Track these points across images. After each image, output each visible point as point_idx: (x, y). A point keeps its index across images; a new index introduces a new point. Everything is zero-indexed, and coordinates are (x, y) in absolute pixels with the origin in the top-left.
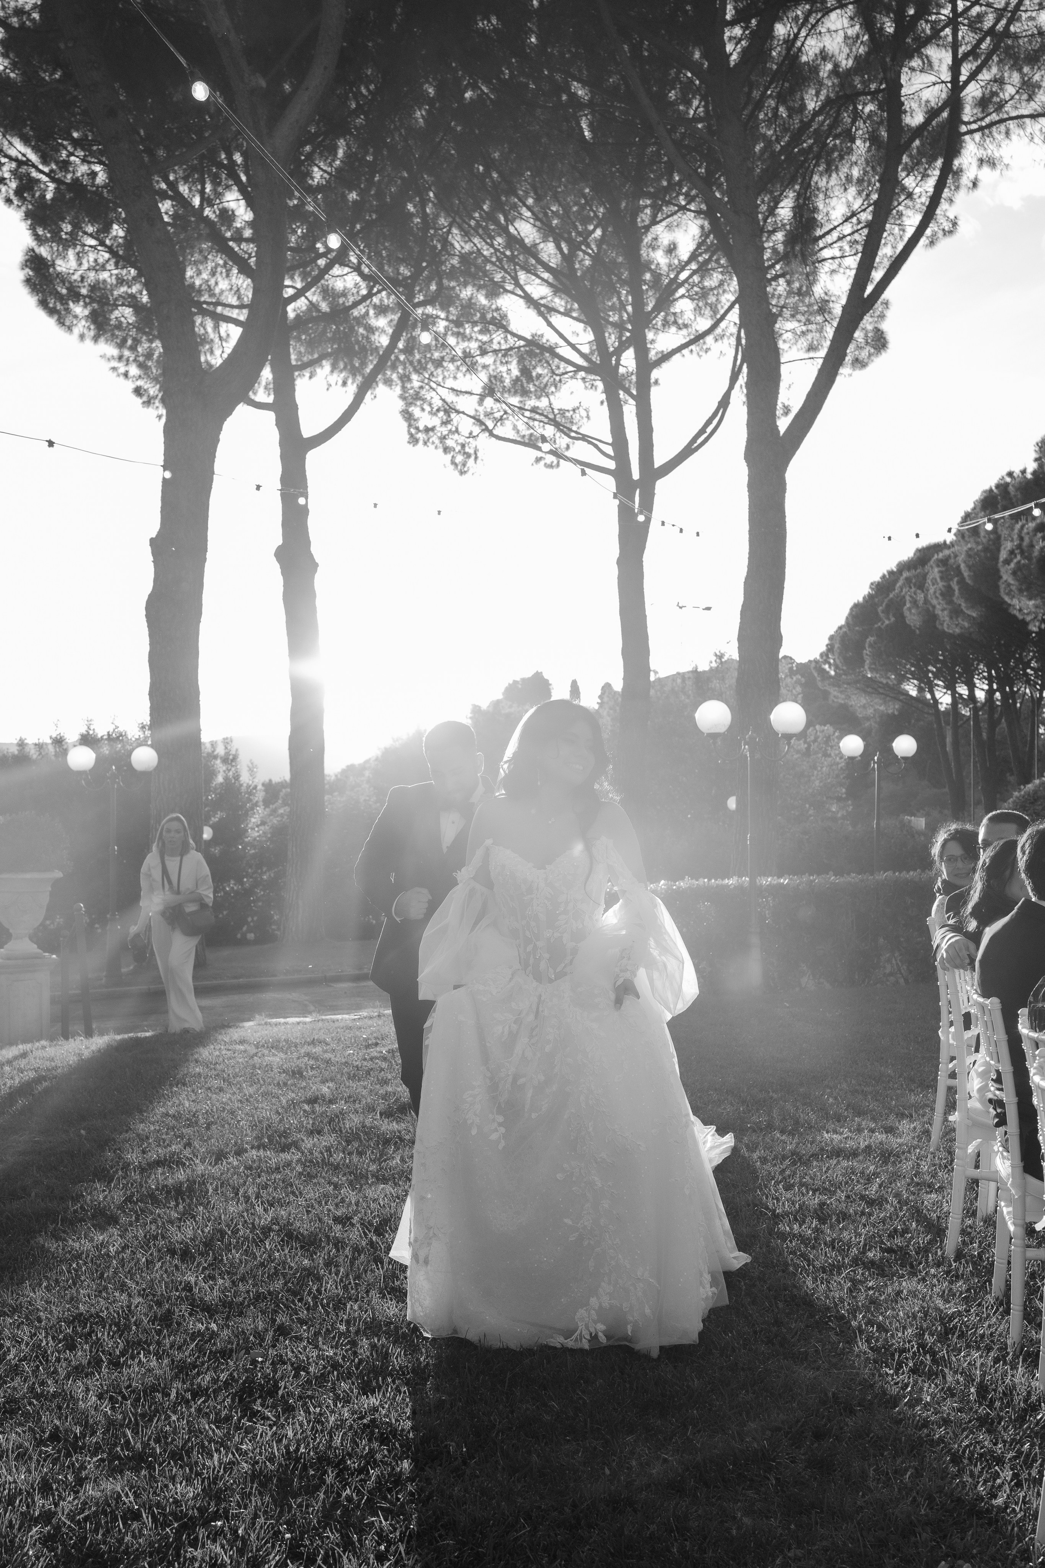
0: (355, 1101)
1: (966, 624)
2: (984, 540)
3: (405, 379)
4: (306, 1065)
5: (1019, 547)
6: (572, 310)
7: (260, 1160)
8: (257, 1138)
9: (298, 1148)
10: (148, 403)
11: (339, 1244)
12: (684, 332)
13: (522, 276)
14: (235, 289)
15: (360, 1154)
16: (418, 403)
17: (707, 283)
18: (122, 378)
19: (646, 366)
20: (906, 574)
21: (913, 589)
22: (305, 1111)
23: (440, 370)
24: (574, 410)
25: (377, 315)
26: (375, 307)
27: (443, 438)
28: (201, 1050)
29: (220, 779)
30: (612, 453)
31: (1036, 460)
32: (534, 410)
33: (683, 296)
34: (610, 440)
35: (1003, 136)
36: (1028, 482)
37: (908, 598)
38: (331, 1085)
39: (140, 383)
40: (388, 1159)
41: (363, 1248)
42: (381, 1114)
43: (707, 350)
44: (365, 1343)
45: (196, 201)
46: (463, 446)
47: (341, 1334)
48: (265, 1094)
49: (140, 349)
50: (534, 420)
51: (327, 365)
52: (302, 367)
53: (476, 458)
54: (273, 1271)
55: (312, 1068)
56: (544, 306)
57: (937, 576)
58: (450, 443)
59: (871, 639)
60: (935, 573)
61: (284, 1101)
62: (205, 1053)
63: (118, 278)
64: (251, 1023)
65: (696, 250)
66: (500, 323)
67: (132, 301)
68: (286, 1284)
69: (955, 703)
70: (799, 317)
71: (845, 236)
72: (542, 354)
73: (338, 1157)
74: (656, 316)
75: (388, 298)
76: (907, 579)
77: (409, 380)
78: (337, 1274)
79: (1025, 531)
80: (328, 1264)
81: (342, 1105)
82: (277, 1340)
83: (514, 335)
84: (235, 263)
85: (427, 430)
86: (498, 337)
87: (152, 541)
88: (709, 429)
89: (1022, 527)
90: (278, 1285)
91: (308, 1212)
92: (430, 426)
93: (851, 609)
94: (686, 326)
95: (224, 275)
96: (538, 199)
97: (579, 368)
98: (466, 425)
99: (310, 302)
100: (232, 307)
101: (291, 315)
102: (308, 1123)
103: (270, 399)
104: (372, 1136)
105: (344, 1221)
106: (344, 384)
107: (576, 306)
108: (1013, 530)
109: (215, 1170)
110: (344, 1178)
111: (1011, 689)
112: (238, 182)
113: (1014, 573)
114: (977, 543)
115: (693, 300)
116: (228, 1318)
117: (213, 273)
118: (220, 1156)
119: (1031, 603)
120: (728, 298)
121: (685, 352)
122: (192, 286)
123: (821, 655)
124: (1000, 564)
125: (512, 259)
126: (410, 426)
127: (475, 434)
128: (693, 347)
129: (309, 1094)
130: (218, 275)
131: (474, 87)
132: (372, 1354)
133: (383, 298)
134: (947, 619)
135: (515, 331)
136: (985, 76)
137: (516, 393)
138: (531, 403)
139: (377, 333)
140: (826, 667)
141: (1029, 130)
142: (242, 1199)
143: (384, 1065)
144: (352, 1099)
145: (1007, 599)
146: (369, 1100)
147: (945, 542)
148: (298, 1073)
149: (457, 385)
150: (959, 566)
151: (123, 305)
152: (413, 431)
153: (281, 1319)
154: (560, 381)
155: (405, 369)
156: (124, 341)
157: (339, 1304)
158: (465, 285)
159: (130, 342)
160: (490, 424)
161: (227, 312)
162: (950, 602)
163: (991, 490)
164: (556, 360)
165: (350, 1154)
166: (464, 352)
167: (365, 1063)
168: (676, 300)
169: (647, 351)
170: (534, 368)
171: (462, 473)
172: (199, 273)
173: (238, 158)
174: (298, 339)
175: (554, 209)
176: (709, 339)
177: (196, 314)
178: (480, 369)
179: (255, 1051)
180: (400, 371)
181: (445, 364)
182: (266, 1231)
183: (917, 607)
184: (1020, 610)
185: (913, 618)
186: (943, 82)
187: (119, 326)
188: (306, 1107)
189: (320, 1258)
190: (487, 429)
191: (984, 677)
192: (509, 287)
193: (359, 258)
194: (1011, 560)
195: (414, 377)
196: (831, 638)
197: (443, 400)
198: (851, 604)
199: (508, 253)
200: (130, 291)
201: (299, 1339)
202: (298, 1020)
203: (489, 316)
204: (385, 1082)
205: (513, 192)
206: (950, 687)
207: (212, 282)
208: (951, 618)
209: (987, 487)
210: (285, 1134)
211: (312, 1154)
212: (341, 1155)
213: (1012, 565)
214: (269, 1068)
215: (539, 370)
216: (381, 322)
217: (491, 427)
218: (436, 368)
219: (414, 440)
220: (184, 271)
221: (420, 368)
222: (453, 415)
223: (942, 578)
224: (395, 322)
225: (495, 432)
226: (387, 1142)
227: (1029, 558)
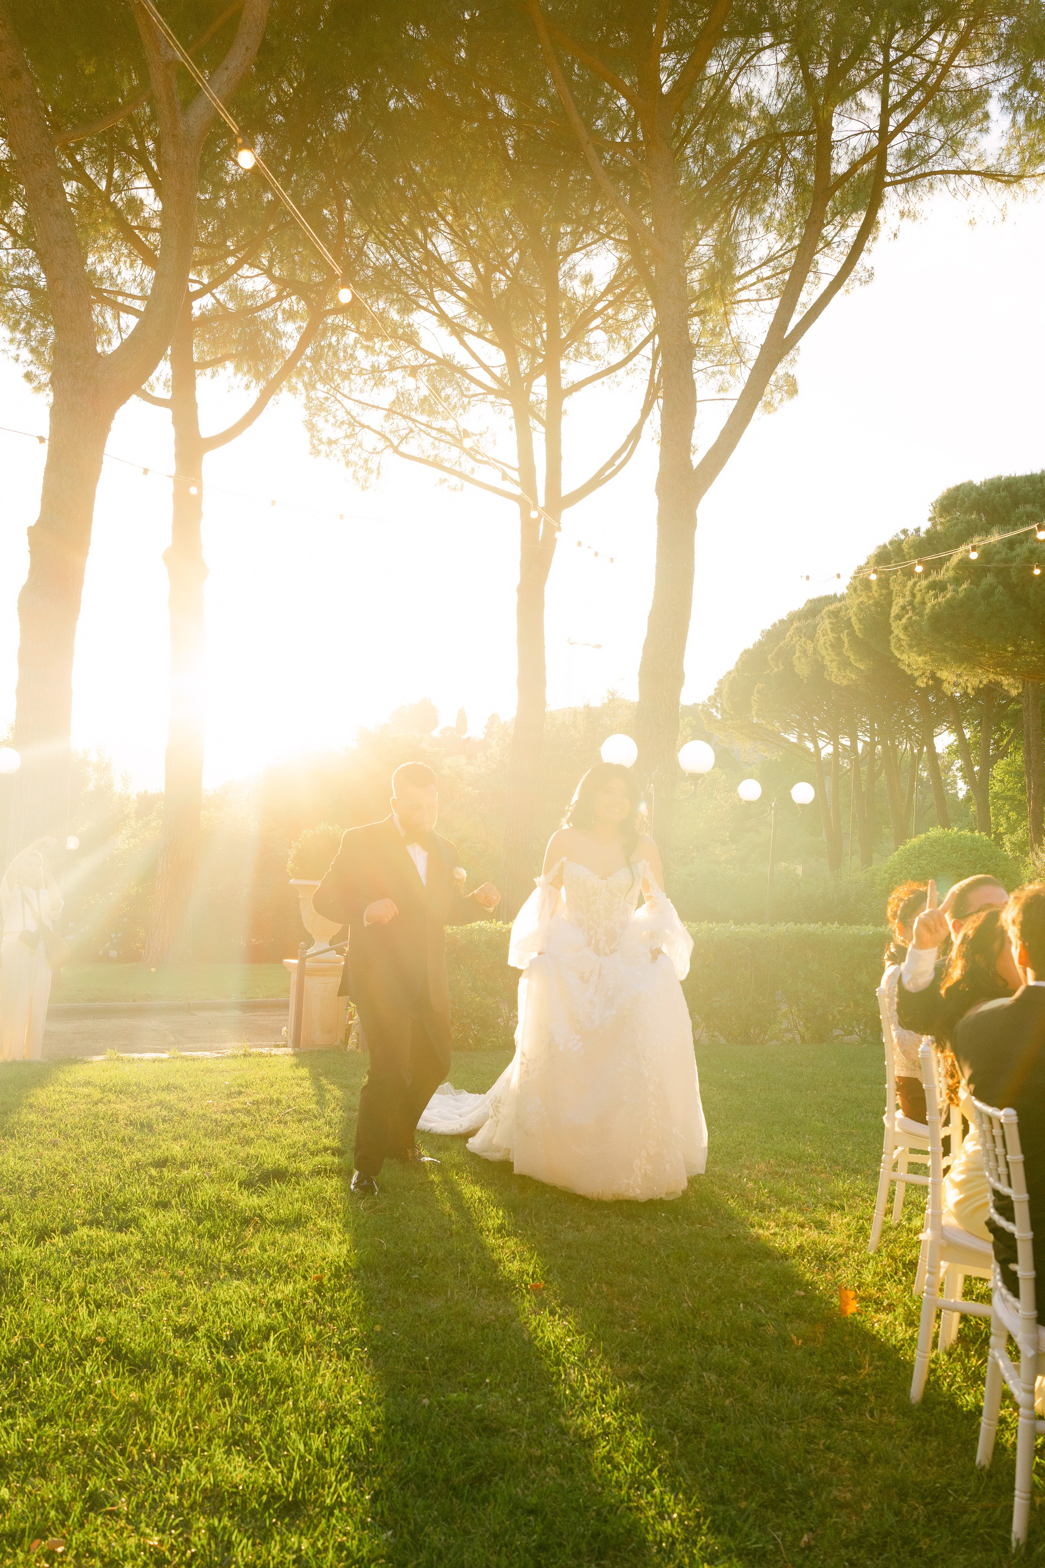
0: (210, 1165)
1: (854, 677)
2: (876, 595)
3: (310, 386)
4: (158, 1117)
5: (911, 603)
6: (485, 332)
7: (91, 1242)
8: (92, 1211)
9: (139, 1227)
10: (39, 388)
11: (178, 1366)
12: (597, 363)
13: (438, 294)
14: (138, 280)
15: (213, 1237)
16: (323, 414)
17: (621, 317)
18: (12, 361)
19: (557, 394)
20: (796, 624)
21: (803, 639)
22: (151, 1176)
23: (347, 383)
24: (481, 435)
25: (285, 321)
26: (284, 311)
27: (346, 452)
28: (38, 1091)
29: (91, 787)
30: (518, 479)
31: (930, 519)
32: (441, 430)
33: (597, 327)
34: (517, 466)
35: (925, 190)
36: (922, 541)
37: (798, 647)
38: (184, 1142)
39: (32, 368)
40: (246, 1245)
41: (208, 1375)
42: (240, 1184)
43: (618, 384)
44: (201, 1522)
45: (103, 185)
46: (366, 461)
47: (169, 1508)
48: (107, 1153)
49: (33, 334)
50: (440, 440)
51: (230, 365)
52: (204, 365)
53: (379, 474)
54: (91, 1405)
55: (164, 1121)
56: (458, 325)
57: (828, 627)
58: (352, 457)
59: (759, 686)
60: (826, 624)
61: (127, 1164)
62: (42, 1096)
63: (14, 258)
64: (101, 1058)
65: (612, 282)
66: (411, 339)
67: (29, 284)
68: (105, 1427)
69: (836, 753)
70: (711, 357)
71: (763, 280)
72: (452, 374)
73: (185, 1242)
74: (570, 346)
75: (298, 304)
76: (797, 628)
77: (314, 387)
78: (172, 1412)
79: (918, 588)
80: (163, 1396)
81: (194, 1171)
82: (87, 1516)
83: (424, 352)
84: (140, 252)
85: (330, 442)
86: (409, 356)
87: (31, 530)
88: (617, 463)
89: (915, 584)
90: (95, 1429)
91: (143, 1319)
92: (333, 439)
93: (742, 654)
94: (598, 357)
95: (128, 264)
96: (457, 216)
97: (489, 391)
98: (370, 440)
99: (218, 300)
100: (134, 297)
101: (196, 312)
102: (153, 1193)
103: (167, 395)
104: (228, 1212)
105: (186, 1332)
106: (247, 387)
107: (490, 328)
108: (905, 586)
109: (36, 1254)
110: (191, 1271)
111: (893, 742)
112: (148, 169)
113: (905, 628)
114: (869, 597)
115: (606, 332)
116: (25, 1480)
117: (116, 262)
118: (42, 1235)
119: (920, 659)
120: (642, 333)
121: (597, 383)
122: (93, 272)
123: (709, 699)
124: (892, 619)
125: (428, 274)
126: (312, 436)
127: (379, 450)
128: (605, 379)
129: (158, 1154)
130: (121, 264)
131: (400, 97)
132: (209, 1544)
133: (293, 302)
134: (835, 670)
135: (426, 349)
136: (913, 127)
137: (423, 411)
138: (438, 423)
139: (284, 339)
140: (714, 710)
141: (952, 185)
142: (62, 1296)
143: (247, 1120)
144: (207, 1163)
145: (897, 653)
146: (227, 1165)
147: (835, 595)
148: (147, 1127)
149: (364, 398)
150: (850, 619)
151: (18, 286)
152: (316, 442)
153: (95, 1483)
154: (469, 402)
155: (311, 377)
156: (17, 323)
157: (172, 1461)
158: (378, 297)
159: (23, 325)
160: (396, 442)
161: (128, 302)
162: (839, 654)
163: (885, 546)
164: (467, 381)
165: (201, 1237)
166: (373, 366)
167: (225, 1117)
168: (592, 330)
169: (559, 379)
170: (443, 389)
171: (364, 488)
172: (101, 261)
173: (150, 145)
174: (202, 337)
175: (473, 228)
176: (621, 372)
177: (94, 302)
178: (387, 384)
179: (100, 1096)
180: (306, 378)
181: (352, 377)
182: (89, 1343)
183: (807, 656)
184: (909, 665)
185: (802, 668)
186: (871, 131)
187: (13, 309)
188: (153, 1172)
189: (153, 1386)
190: (392, 445)
191: (867, 730)
192: (423, 303)
193: (271, 261)
194: (903, 616)
195: (319, 386)
196: (720, 682)
197: (348, 413)
198: (741, 650)
199: (425, 268)
200: (26, 273)
201: (115, 1515)
202: (154, 1055)
203: (401, 331)
204: (247, 1142)
205: (433, 206)
206: (834, 739)
207: (115, 271)
208: (839, 669)
209: (882, 544)
210: (123, 1207)
211: (154, 1234)
212: (190, 1238)
213: (904, 620)
214: (114, 1118)
215: (449, 391)
216: (290, 328)
217: (396, 444)
218: (343, 380)
219: (316, 452)
220: (87, 257)
221: (326, 379)
222: (357, 429)
223: (832, 630)
224: (302, 331)
225: (400, 449)
226: (246, 1222)
227: (921, 615)
